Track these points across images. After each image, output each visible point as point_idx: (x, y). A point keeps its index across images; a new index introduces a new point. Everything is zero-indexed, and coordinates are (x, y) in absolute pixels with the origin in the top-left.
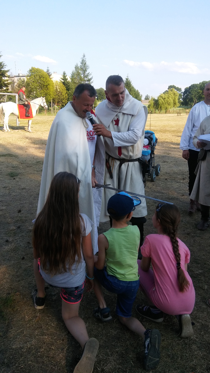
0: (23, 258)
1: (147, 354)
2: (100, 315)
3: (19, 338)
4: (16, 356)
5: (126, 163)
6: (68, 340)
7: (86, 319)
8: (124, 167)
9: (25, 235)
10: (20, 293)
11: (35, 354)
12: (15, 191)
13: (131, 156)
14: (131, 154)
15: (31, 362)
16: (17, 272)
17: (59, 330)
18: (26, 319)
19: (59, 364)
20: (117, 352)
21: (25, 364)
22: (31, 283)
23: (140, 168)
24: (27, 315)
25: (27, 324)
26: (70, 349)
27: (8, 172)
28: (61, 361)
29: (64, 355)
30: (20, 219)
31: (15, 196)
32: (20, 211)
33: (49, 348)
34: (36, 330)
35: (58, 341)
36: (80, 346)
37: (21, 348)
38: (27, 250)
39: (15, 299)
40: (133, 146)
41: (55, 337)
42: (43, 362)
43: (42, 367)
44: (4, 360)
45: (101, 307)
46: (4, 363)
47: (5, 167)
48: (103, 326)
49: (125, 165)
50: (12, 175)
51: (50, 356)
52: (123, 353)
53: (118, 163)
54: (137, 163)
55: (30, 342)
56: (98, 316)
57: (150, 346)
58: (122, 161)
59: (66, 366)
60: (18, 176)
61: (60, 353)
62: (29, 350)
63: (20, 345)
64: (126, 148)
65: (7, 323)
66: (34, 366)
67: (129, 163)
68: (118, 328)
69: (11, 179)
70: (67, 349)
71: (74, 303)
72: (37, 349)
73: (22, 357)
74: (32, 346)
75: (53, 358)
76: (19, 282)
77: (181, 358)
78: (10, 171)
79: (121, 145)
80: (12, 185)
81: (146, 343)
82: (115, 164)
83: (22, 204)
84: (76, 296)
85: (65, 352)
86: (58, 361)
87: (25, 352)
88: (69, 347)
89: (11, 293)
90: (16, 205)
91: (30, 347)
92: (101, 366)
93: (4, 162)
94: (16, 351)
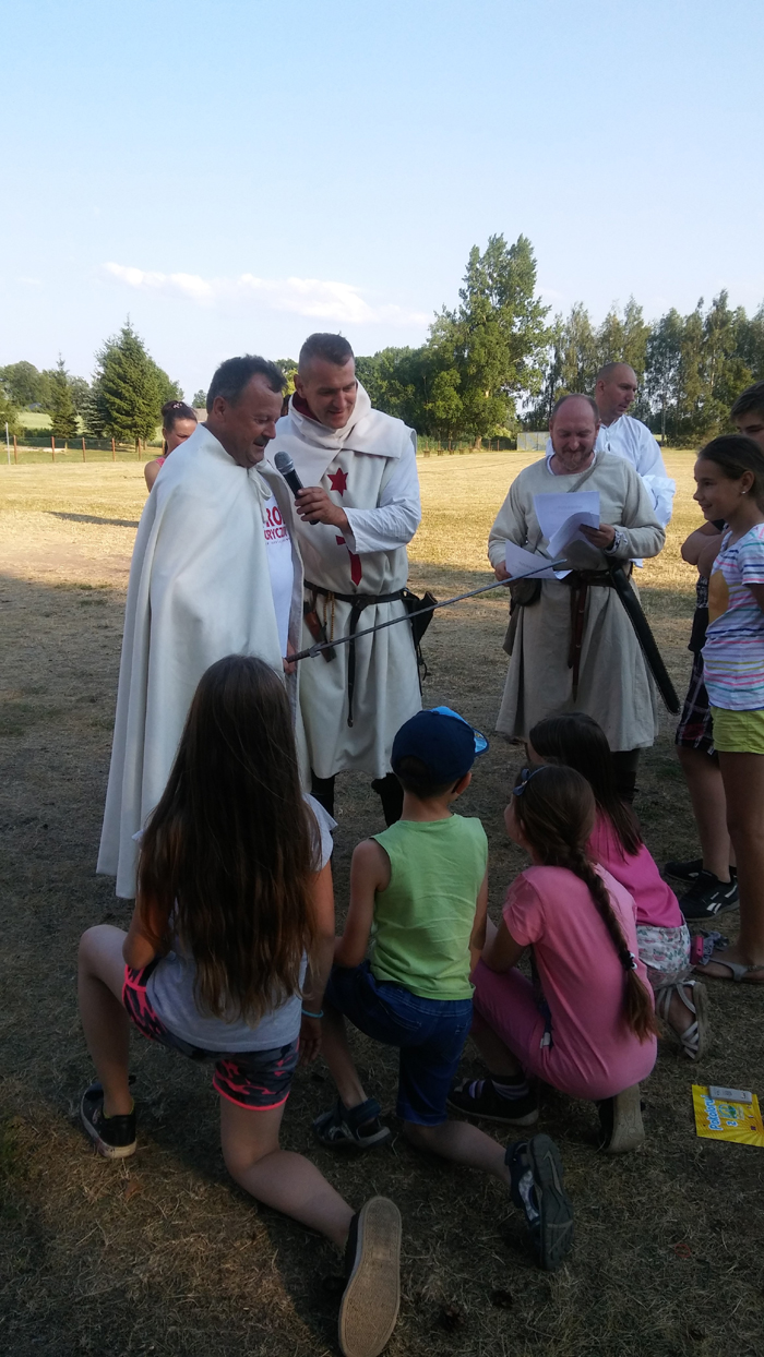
3: (95, 1262)
4: (114, 1322)
8: (365, 618)
11: (178, 1299)
13: (385, 585)
14: (387, 576)
17: (223, 1209)
18: (89, 1199)
25: (100, 1215)
28: (276, 1299)
29: (278, 1280)
33: (215, 1271)
34: (144, 1222)
35: (237, 1244)
41: (219, 1232)
42: (216, 1318)
43: (218, 1333)
45: (349, 1101)
49: (367, 612)
51: (232, 1295)
53: (346, 608)
55: (143, 1267)
57: (539, 1194)
58: (361, 601)
59: (301, 1311)
61: (261, 1278)
62: (152, 1292)
63: (111, 1283)
64: (373, 558)
66: (191, 1336)
71: (268, 1107)
72: (178, 1284)
81: (521, 1190)
84: (277, 1080)
85: (276, 1271)
87: (140, 1300)
88: (281, 1255)
91: (148, 1281)
94: (105, 1306)
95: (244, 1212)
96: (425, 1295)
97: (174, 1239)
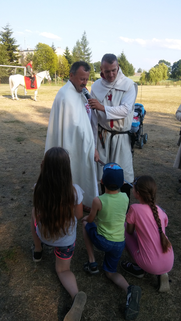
0: (25, 215)
1: (127, 306)
2: (89, 269)
4: (15, 304)
5: (117, 135)
6: (60, 291)
7: (76, 273)
8: (115, 138)
9: (28, 194)
10: (21, 246)
11: (32, 302)
12: (21, 155)
13: (121, 129)
14: (121, 126)
15: (27, 309)
16: (19, 228)
18: (25, 270)
19: (52, 312)
20: (102, 304)
21: (22, 310)
22: (31, 238)
23: (129, 140)
24: (26, 266)
25: (26, 275)
26: (61, 299)
27: (16, 137)
28: (54, 309)
29: (56, 304)
30: (24, 179)
31: (20, 159)
32: (24, 173)
33: (44, 297)
34: (33, 280)
36: (70, 296)
37: (20, 296)
38: (29, 208)
39: (16, 252)
40: (123, 119)
41: (49, 287)
42: (38, 309)
43: (37, 314)
44: (5, 307)
45: (91, 261)
46: (4, 309)
47: (13, 133)
48: (91, 279)
49: (116, 136)
50: (19, 140)
51: (44, 305)
52: (107, 304)
53: (110, 134)
54: (126, 135)
55: (28, 291)
56: (87, 269)
57: (131, 300)
58: (114, 133)
59: (58, 314)
60: (24, 141)
61: (53, 302)
62: (27, 299)
63: (19, 294)
64: (117, 120)
65: (9, 273)
66: (30, 313)
67: (120, 134)
68: (104, 281)
69: (18, 144)
70: (59, 299)
71: (66, 259)
72: (34, 298)
73: (20, 304)
74: (29, 295)
75: (46, 306)
76: (20, 236)
77: (158, 311)
78: (17, 136)
79: (113, 118)
80: (19, 149)
81: (128, 297)
82: (107, 135)
83: (26, 166)
84: (68, 253)
85: (57, 301)
86: (51, 309)
88: (61, 298)
89: (14, 246)
90: (21, 167)
91: (27, 295)
92: (88, 315)
93: (12, 128)
94: (15, 299)
95: (56, 283)
97: (38, 286)
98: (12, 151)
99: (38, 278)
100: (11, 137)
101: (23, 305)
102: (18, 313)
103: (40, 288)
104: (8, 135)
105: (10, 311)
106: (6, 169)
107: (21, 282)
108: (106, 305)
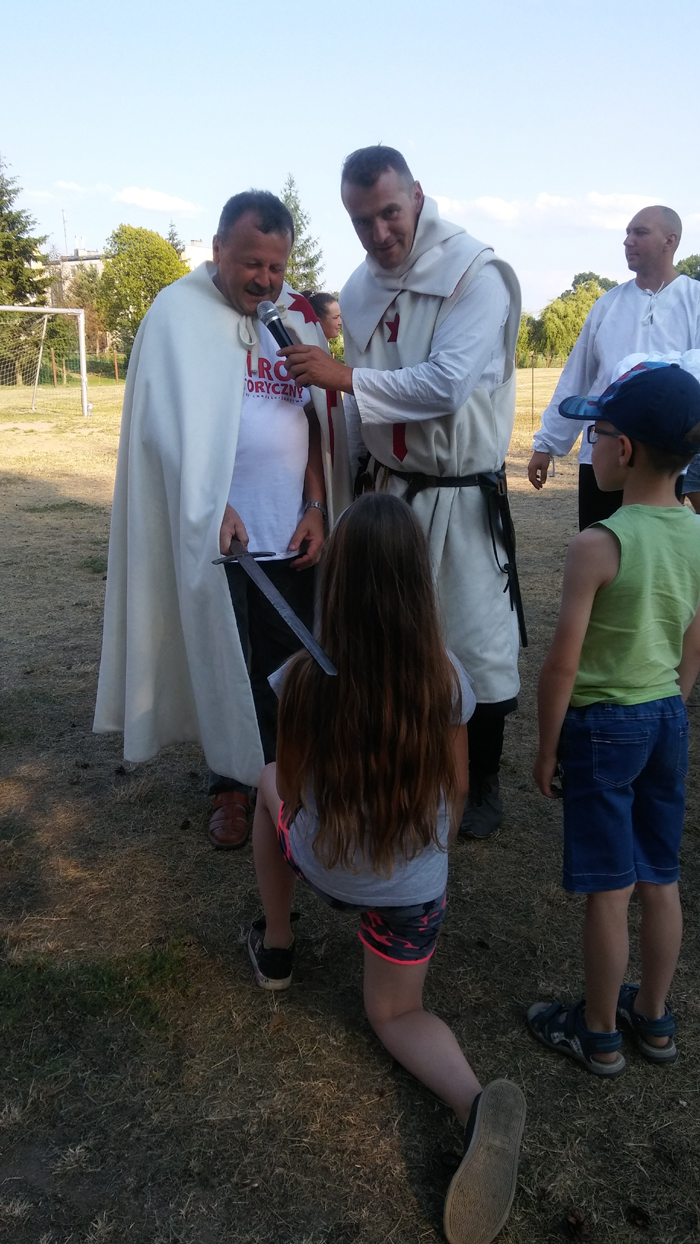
3: (225, 1087)
4: (226, 1151)
5: (432, 492)
6: (399, 1094)
8: (422, 504)
9: (177, 750)
10: (198, 937)
11: (293, 1142)
13: (442, 464)
14: (441, 453)
15: (282, 1169)
16: (173, 869)
17: (358, 1059)
18: (235, 1025)
19: (385, 1175)
20: (581, 1133)
21: (262, 1175)
22: (229, 905)
24: (235, 1009)
25: (241, 1042)
26: (411, 1124)
27: (82, 557)
28: (390, 1163)
29: (396, 1143)
33: (336, 1121)
34: (278, 1058)
35: (364, 1098)
37: (239, 1123)
38: (192, 797)
39: (184, 958)
40: (446, 423)
41: (349, 1082)
42: (326, 1169)
43: (324, 1186)
44: (188, 1164)
46: (187, 1172)
50: (98, 567)
51: (347, 1149)
52: (601, 1134)
53: (400, 487)
54: (473, 492)
55: (267, 1103)
58: (414, 482)
59: (411, 1180)
61: (380, 1138)
62: (269, 1130)
63: (234, 1112)
64: (420, 428)
65: (171, 1039)
66: (297, 1182)
69: (95, 580)
70: (403, 1125)
71: (413, 962)
72: (296, 1126)
73: (247, 1151)
74: (274, 1113)
75: (357, 1153)
76: (186, 901)
79: (387, 418)
84: (422, 935)
85: (397, 1133)
86: (377, 1165)
87: (256, 1135)
88: (405, 1118)
89: (167, 938)
91: (269, 1117)
93: (62, 527)
94: (222, 1133)
95: (378, 1066)
96: (550, 1193)
97: (303, 1081)
98: (77, 604)
99: (296, 1051)
100: (66, 557)
101: (260, 1154)
102: (245, 1185)
103: (313, 1088)
104: (50, 553)
105: (215, 1181)
106: (69, 669)
107: (231, 1068)
108: (598, 1139)
